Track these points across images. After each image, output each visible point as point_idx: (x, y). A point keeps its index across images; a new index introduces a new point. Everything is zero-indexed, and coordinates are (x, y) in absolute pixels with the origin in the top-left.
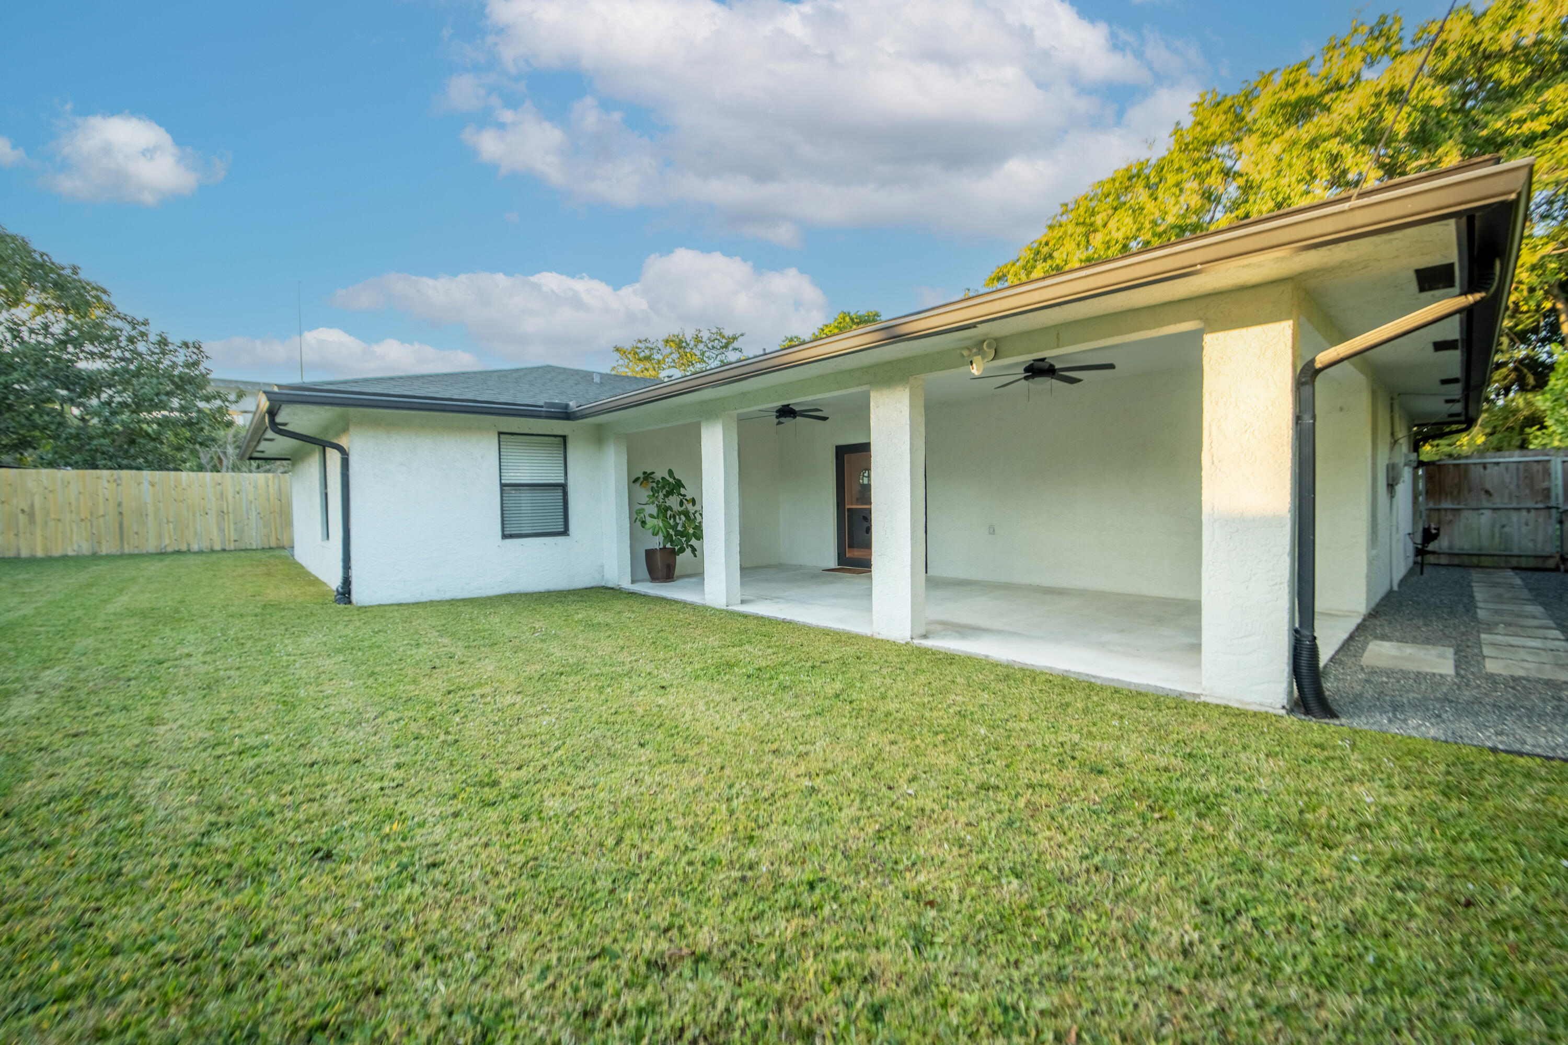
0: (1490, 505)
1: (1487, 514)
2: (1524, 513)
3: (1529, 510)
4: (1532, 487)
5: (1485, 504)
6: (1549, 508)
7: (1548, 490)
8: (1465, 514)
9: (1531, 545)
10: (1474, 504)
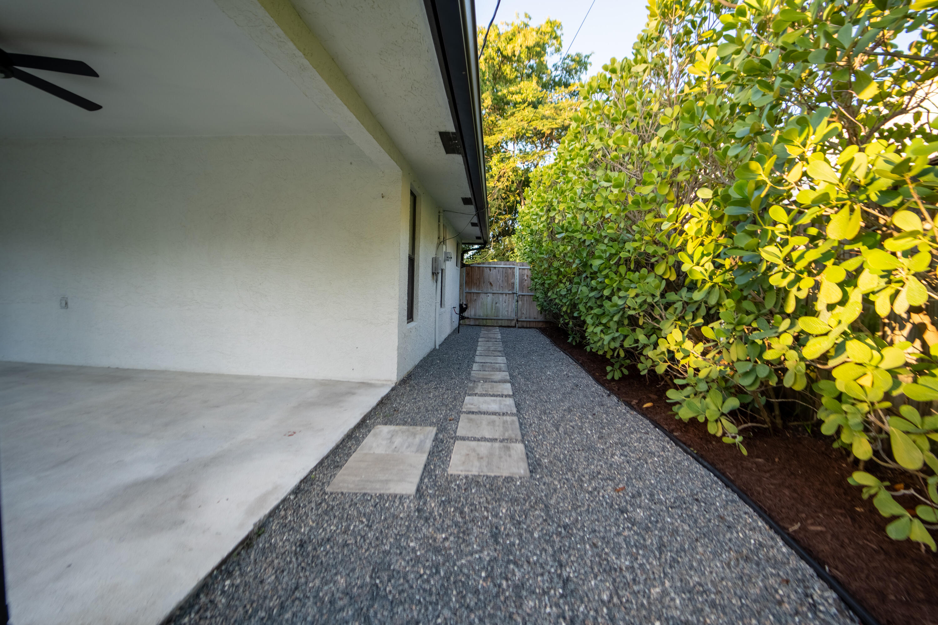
0: (491, 291)
1: (490, 295)
2: (504, 295)
3: (506, 294)
4: (507, 281)
5: (490, 291)
6: (514, 293)
7: (513, 283)
8: (482, 296)
9: (506, 313)
10: (485, 291)
